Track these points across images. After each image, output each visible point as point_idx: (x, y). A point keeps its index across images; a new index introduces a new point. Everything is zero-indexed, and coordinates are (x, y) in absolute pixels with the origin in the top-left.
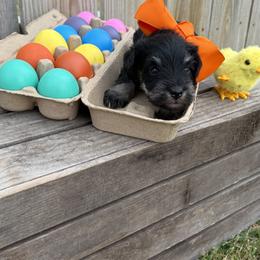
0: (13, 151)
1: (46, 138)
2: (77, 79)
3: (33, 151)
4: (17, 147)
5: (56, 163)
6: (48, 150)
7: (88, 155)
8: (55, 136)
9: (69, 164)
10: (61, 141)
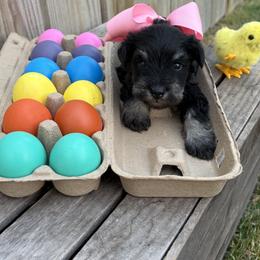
0: (91, 252)
1: (111, 217)
2: (90, 136)
3: (113, 243)
4: (90, 244)
5: (151, 249)
6: (126, 234)
7: (173, 224)
8: (117, 211)
9: (163, 245)
10: (129, 215)
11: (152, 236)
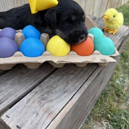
0: (36, 92)
3: (48, 90)
4: (37, 89)
7: (77, 84)
9: (71, 93)
11: (67, 88)
